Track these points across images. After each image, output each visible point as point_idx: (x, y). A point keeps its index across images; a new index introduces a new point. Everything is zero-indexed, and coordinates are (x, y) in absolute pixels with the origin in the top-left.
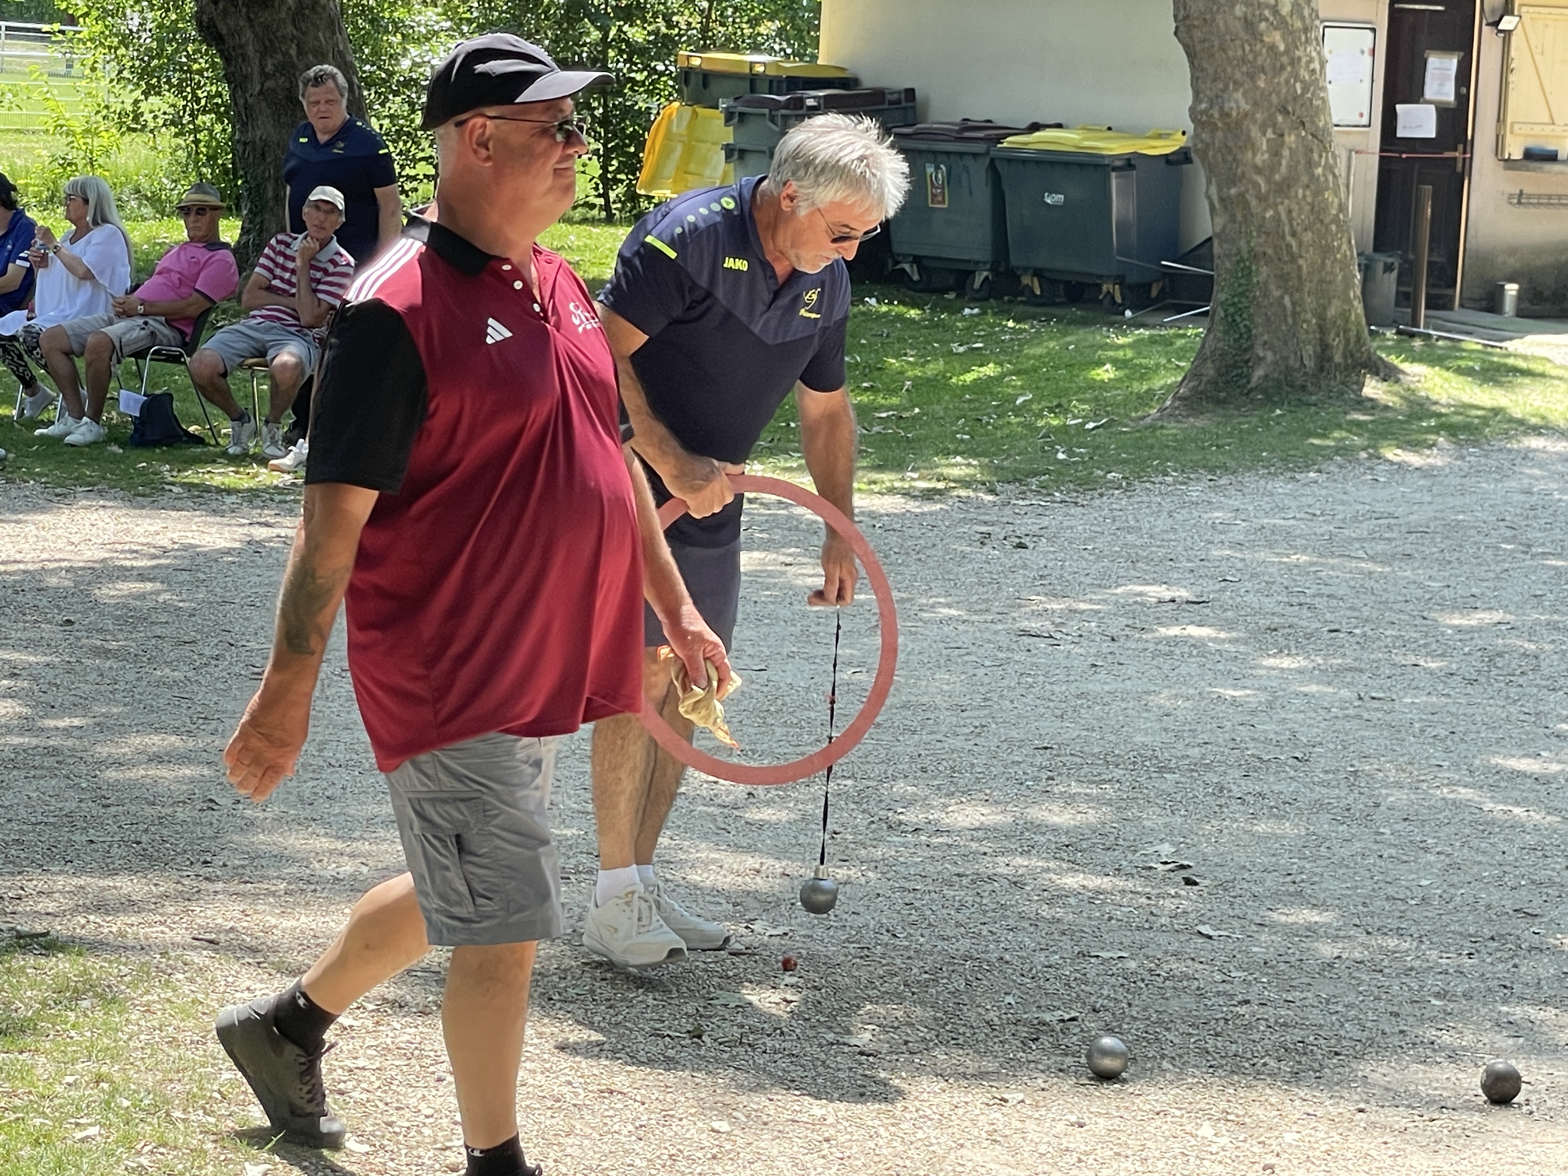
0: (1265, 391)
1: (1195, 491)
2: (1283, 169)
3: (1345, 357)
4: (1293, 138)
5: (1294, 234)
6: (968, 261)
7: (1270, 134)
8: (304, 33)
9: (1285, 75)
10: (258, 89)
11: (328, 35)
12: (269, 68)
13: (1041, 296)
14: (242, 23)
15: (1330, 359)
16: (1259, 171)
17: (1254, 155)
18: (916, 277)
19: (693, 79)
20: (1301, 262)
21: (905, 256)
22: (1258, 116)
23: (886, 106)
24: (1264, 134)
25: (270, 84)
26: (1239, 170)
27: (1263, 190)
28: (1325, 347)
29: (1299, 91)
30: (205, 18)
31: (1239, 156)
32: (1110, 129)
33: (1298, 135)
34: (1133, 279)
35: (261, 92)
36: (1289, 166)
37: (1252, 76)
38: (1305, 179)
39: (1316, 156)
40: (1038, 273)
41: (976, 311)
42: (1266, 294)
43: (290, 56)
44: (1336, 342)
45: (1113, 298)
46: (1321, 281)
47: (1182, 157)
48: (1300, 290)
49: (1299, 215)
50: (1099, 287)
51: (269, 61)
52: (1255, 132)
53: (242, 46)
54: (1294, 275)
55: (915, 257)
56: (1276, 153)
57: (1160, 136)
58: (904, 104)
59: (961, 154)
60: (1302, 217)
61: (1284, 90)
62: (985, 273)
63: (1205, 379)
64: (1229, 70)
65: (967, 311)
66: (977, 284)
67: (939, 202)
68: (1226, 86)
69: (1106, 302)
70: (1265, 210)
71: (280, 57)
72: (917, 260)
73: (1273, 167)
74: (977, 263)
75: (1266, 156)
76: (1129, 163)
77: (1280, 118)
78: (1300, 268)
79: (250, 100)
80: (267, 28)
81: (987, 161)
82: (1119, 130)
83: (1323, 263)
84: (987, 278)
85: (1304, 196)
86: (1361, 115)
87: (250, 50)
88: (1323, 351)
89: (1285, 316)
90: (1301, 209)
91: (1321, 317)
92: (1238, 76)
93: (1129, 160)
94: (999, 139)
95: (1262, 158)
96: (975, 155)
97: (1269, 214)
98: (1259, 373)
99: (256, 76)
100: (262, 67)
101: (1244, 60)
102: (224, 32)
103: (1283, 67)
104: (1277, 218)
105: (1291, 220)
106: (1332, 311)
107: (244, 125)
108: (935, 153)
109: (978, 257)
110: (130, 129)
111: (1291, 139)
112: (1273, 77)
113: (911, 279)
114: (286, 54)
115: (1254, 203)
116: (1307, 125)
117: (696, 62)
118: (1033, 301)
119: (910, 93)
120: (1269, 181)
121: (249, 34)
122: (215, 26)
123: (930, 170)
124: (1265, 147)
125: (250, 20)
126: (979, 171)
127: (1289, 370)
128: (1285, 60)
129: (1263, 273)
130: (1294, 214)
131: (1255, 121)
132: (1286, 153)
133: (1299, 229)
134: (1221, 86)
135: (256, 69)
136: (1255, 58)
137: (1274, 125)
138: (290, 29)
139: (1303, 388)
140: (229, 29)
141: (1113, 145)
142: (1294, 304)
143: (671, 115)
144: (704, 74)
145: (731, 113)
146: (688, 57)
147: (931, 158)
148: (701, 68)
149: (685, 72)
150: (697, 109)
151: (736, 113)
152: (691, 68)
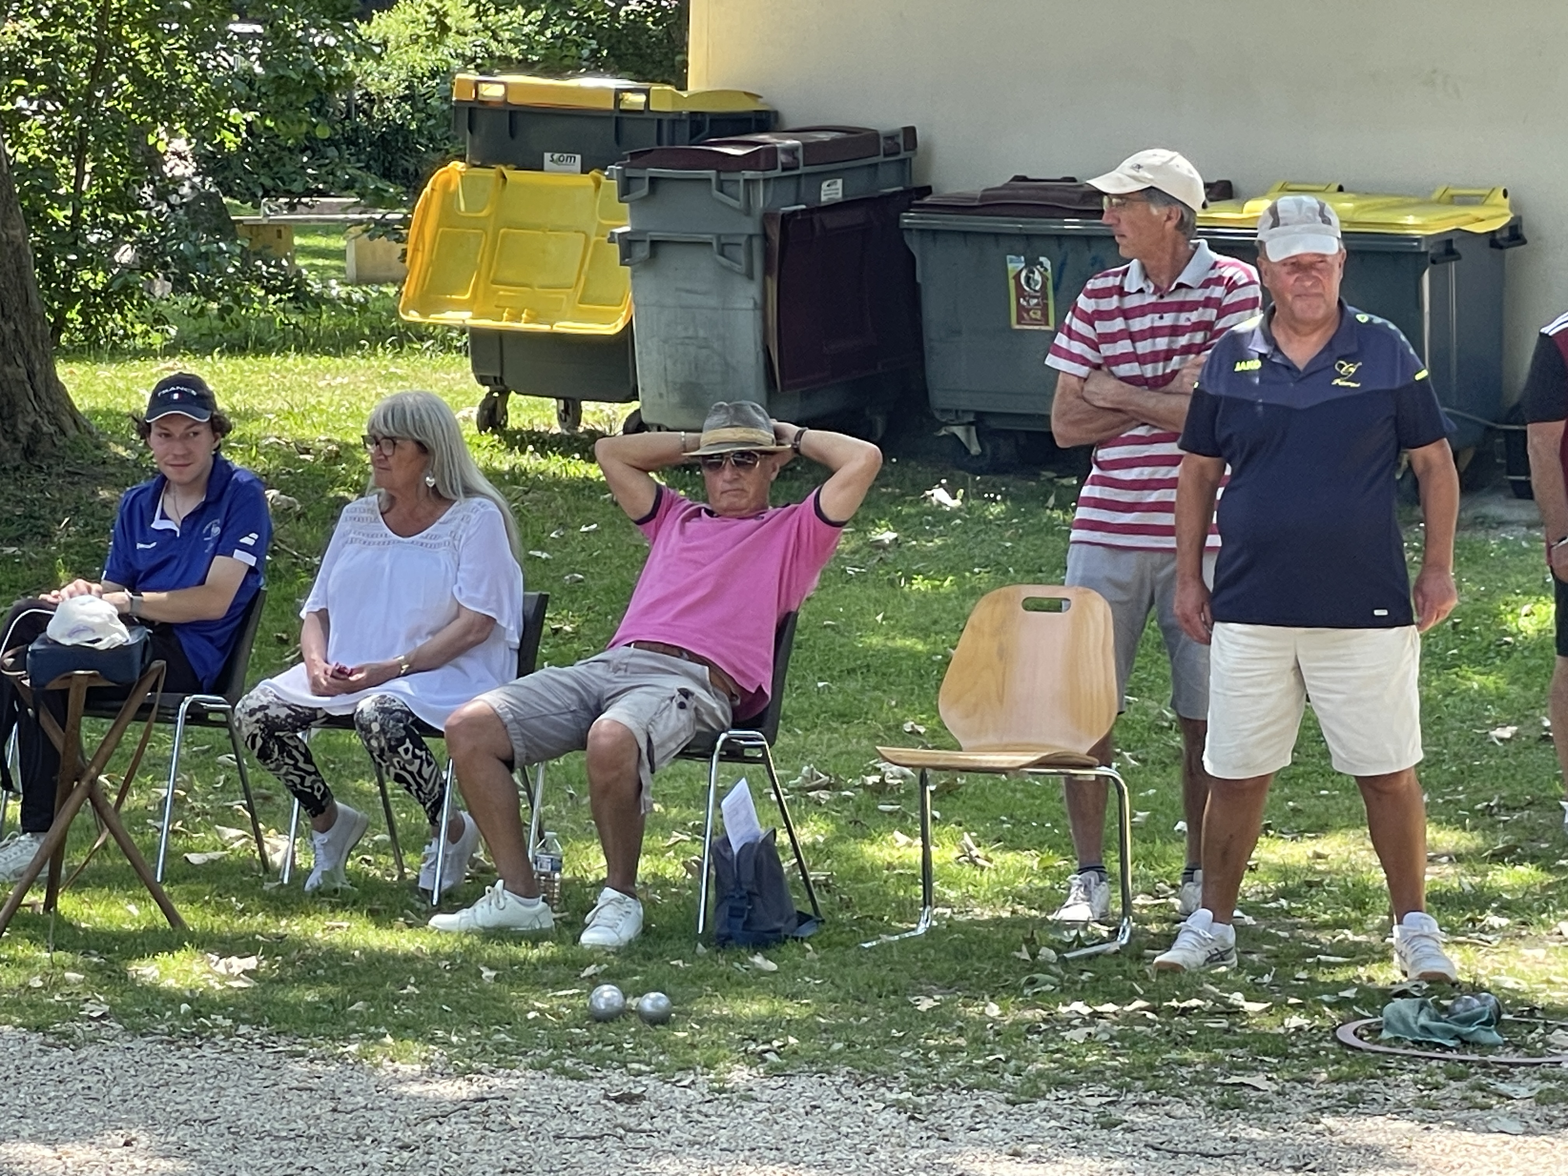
18: (975, 449)
19: (484, 121)
21: (958, 415)
23: (880, 158)
32: (1341, 189)
47: (1509, 233)
58: (902, 154)
67: (1034, 322)
72: (982, 420)
76: (1451, 248)
93: (1449, 242)
108: (1028, 237)
113: (967, 452)
117: (493, 92)
119: (909, 135)
143: (447, 184)
144: (511, 112)
145: (629, 178)
146: (477, 84)
147: (1020, 246)
148: (505, 102)
149: (470, 109)
150: (506, 172)
151: (643, 178)
152: (482, 102)
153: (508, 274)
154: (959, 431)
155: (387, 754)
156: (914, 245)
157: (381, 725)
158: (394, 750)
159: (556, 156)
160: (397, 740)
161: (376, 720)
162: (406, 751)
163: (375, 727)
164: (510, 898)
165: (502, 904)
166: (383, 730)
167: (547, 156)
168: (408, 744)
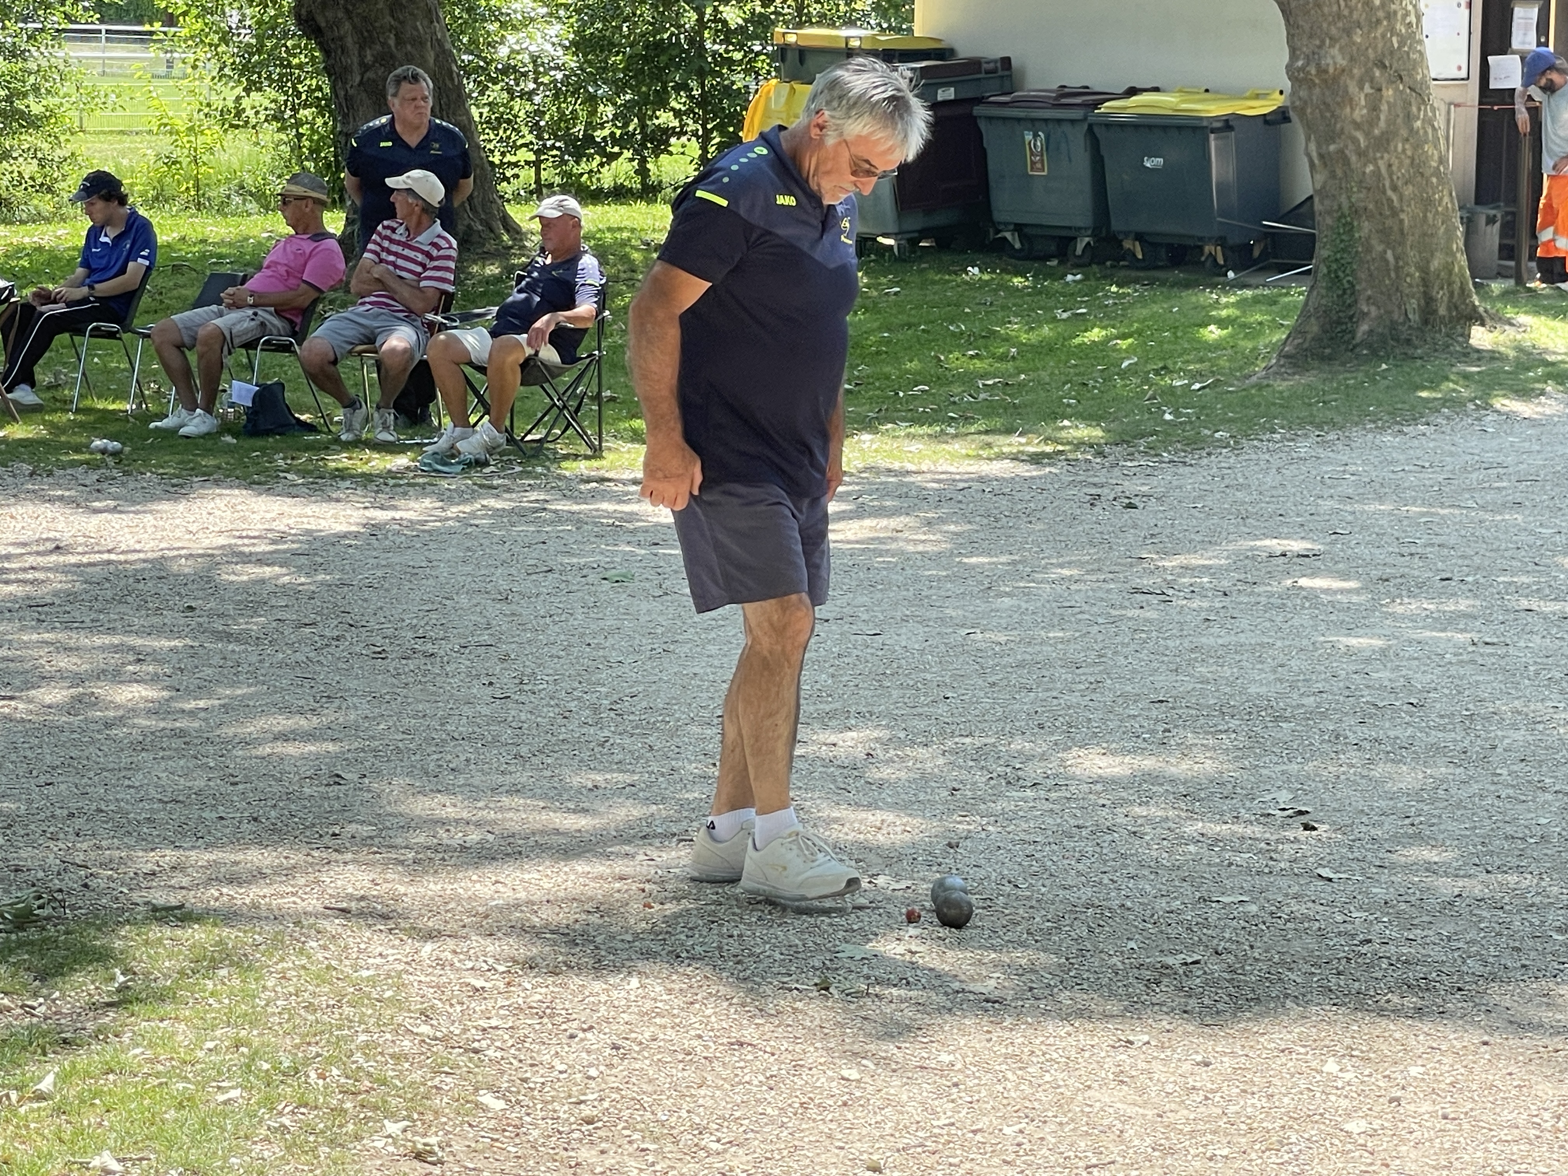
0: (1370, 346)
1: (1304, 447)
2: (1382, 124)
3: (1449, 309)
4: (1391, 92)
5: (1395, 188)
6: (1070, 228)
7: (1367, 89)
8: (401, 23)
9: (1380, 31)
10: (358, 79)
11: (426, 23)
12: (369, 58)
13: (1144, 259)
14: (340, 14)
15: (1435, 312)
16: (1357, 126)
17: (1353, 109)
18: (1018, 245)
19: (789, 55)
20: (1403, 216)
21: (1006, 224)
22: (1355, 71)
23: (983, 75)
24: (1362, 88)
25: (370, 75)
26: (1338, 126)
27: (1363, 144)
28: (1429, 300)
29: (1396, 45)
30: (303, 12)
31: (1337, 112)
32: (1207, 91)
33: (1397, 89)
34: (1234, 240)
35: (361, 83)
36: (1388, 121)
37: (1348, 32)
38: (1404, 133)
39: (1414, 109)
40: (1139, 237)
41: (1079, 277)
42: (1369, 249)
43: (389, 47)
44: (1441, 295)
45: (1215, 260)
46: (1425, 234)
47: (1280, 116)
48: (1402, 243)
49: (1399, 169)
50: (1201, 249)
51: (368, 52)
52: (1353, 88)
53: (341, 39)
54: (1396, 229)
55: (1016, 224)
56: (1374, 108)
57: (1257, 97)
58: (1000, 73)
59: (1059, 121)
60: (1402, 172)
61: (1380, 45)
62: (1087, 239)
63: (1309, 336)
64: (1325, 25)
65: (1070, 278)
66: (1079, 252)
67: (1038, 170)
68: (1323, 42)
69: (1208, 264)
70: (1365, 165)
71: (378, 47)
72: (1019, 228)
73: (1372, 122)
74: (1080, 229)
75: (1365, 111)
76: (1228, 124)
77: (1377, 73)
78: (1401, 221)
79: (351, 92)
80: (365, 19)
81: (1086, 127)
82: (1217, 92)
83: (1425, 216)
84: (1088, 243)
85: (1404, 150)
86: (1460, 68)
87: (349, 41)
88: (1427, 304)
89: (1388, 270)
90: (1401, 163)
91: (1424, 270)
92: (1334, 31)
93: (1227, 121)
94: (1096, 105)
95: (1360, 113)
96: (1073, 122)
97: (1370, 168)
98: (1364, 327)
99: (356, 67)
100: (362, 57)
101: (1339, 16)
102: (323, 25)
103: (1379, 22)
104: (1377, 173)
105: (1391, 175)
106: (1435, 264)
107: (345, 116)
108: (1033, 120)
109: (1080, 224)
110: (232, 126)
111: (1389, 93)
112: (1369, 32)
113: (1013, 247)
114: (384, 44)
115: (1354, 158)
116: (1405, 79)
117: (791, 39)
118: (1135, 264)
119: (1006, 62)
120: (1367, 134)
121: (347, 26)
122: (313, 19)
123: (1029, 137)
124: (1363, 103)
125: (347, 11)
126: (1077, 138)
127: (1393, 325)
128: (1381, 14)
129: (1365, 228)
130: (1394, 168)
131: (1352, 77)
132: (1384, 107)
133: (1400, 183)
134: (1317, 42)
135: (356, 60)
136: (1351, 12)
137: (1372, 80)
138: (388, 19)
139: (1408, 342)
140: (327, 22)
141: (1212, 107)
142: (1397, 258)
143: (768, 92)
144: (800, 51)
146: (784, 34)
147: (1030, 125)
148: (798, 45)
149: (782, 49)
150: (795, 86)
152: (789, 45)
154: (1008, 235)
156: (982, 125)
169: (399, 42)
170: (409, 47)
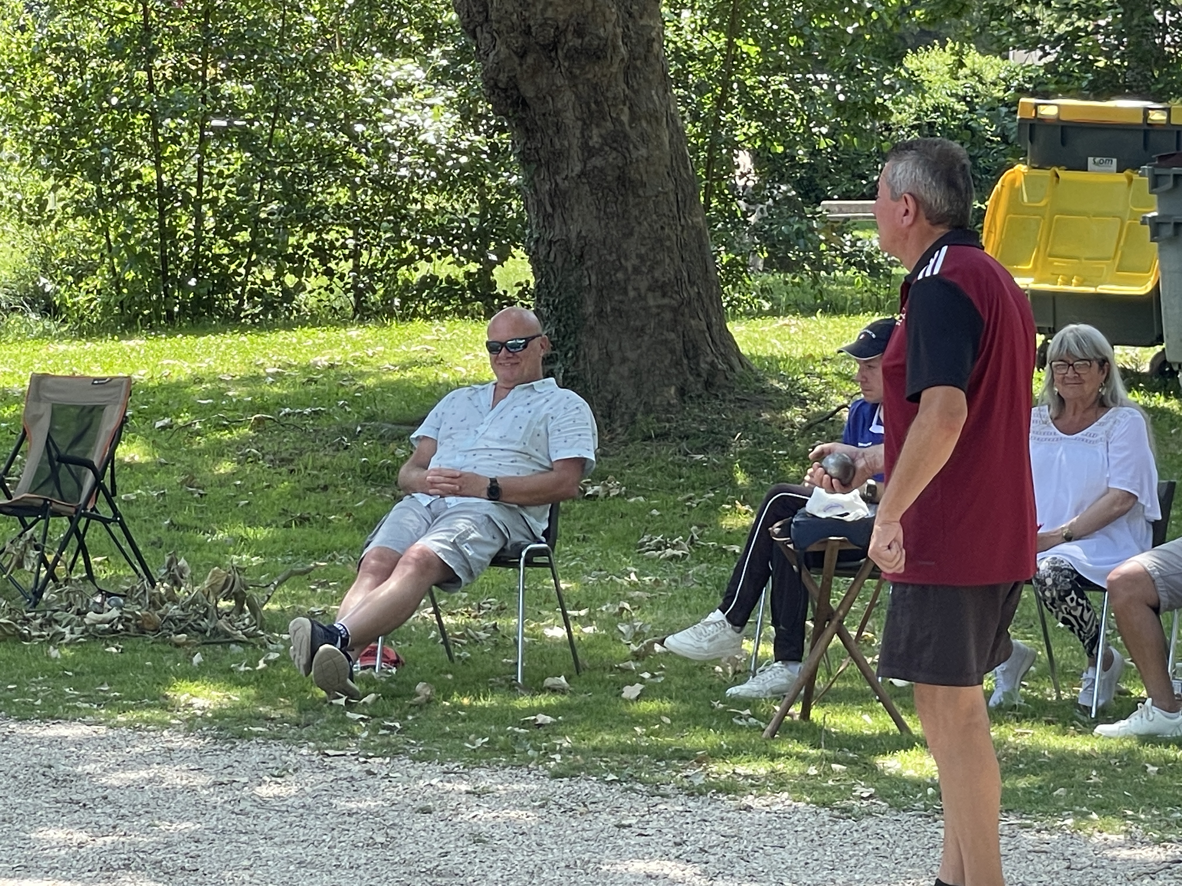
12: (595, 140)
19: (1041, 135)
25: (597, 161)
35: (581, 174)
43: (622, 124)
51: (595, 131)
53: (557, 113)
71: (609, 124)
80: (595, 87)
87: (569, 117)
99: (575, 153)
100: (585, 138)
114: (616, 121)
117: (1049, 111)
121: (568, 95)
122: (516, 87)
135: (576, 142)
138: (622, 87)
140: (538, 91)
143: (1013, 181)
144: (1063, 127)
145: (1157, 176)
146: (1036, 106)
148: (1058, 119)
149: (1031, 125)
150: (1060, 173)
151: (1169, 175)
152: (1040, 119)
153: (1061, 249)
155: (1058, 602)
157: (1054, 580)
158: (1063, 600)
159: (1097, 159)
160: (1065, 591)
161: (1049, 576)
162: (1072, 600)
163: (1049, 582)
164: (1157, 712)
165: (1151, 716)
166: (1055, 584)
167: (1090, 160)
168: (1073, 594)
169: (634, 118)
170: (644, 124)
